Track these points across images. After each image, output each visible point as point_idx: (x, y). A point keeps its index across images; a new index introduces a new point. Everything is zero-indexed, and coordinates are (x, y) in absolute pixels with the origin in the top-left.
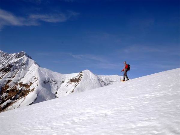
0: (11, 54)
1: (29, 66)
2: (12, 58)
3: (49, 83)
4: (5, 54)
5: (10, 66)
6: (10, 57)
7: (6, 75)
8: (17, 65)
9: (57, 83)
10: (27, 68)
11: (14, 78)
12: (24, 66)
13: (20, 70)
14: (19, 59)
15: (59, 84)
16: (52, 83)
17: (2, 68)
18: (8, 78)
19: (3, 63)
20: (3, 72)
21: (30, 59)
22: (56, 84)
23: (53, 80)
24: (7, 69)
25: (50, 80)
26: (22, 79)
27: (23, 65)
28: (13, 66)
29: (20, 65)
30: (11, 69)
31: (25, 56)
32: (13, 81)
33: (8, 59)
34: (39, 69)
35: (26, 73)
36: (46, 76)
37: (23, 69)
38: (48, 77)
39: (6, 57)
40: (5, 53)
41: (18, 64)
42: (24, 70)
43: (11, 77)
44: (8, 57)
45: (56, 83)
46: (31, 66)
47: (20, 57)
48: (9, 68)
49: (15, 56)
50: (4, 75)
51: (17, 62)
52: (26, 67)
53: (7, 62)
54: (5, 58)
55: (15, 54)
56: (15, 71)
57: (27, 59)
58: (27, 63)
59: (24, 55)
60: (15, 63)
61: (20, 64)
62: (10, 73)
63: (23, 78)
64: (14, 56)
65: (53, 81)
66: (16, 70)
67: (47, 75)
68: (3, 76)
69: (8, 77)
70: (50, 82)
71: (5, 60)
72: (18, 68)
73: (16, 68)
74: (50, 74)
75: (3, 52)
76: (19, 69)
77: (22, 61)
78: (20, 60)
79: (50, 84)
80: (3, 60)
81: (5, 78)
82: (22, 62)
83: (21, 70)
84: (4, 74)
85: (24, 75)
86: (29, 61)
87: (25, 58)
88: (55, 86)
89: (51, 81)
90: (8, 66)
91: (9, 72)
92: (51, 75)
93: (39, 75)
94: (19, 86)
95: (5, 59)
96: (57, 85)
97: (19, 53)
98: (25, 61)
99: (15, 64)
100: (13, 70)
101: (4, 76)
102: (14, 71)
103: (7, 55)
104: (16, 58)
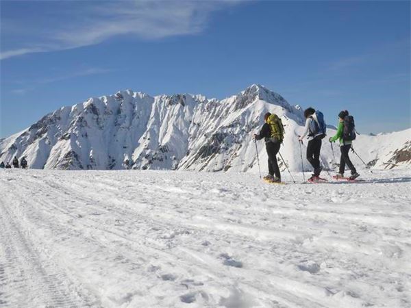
0: (225, 100)
2: (227, 111)
4: (211, 103)
5: (219, 137)
6: (222, 110)
7: (209, 165)
8: (236, 133)
11: (230, 169)
12: (255, 131)
13: (243, 144)
14: (243, 110)
17: (202, 146)
18: (214, 171)
19: (207, 131)
20: (203, 157)
24: (212, 146)
25: (327, 163)
27: (253, 127)
28: (226, 135)
29: (243, 130)
30: (222, 145)
31: (257, 97)
33: (218, 116)
37: (251, 142)
39: (212, 111)
40: (209, 101)
41: (238, 129)
43: (221, 169)
44: (217, 109)
47: (247, 105)
48: (216, 144)
50: (205, 166)
51: (236, 123)
53: (216, 126)
54: (211, 115)
55: (235, 97)
56: (231, 151)
57: (265, 106)
59: (255, 95)
60: (232, 126)
61: (244, 128)
62: (218, 158)
63: (252, 167)
64: (234, 103)
66: (234, 147)
68: (202, 169)
69: (216, 169)
70: (328, 170)
71: (212, 120)
72: (240, 140)
73: (234, 140)
75: (206, 98)
76: (242, 141)
77: (249, 115)
78: (244, 114)
80: (208, 120)
82: (250, 120)
83: (247, 145)
84: (204, 163)
85: (255, 159)
87: (257, 106)
89: (330, 166)
91: (217, 155)
95: (211, 118)
97: (243, 92)
98: (258, 114)
99: (230, 129)
100: (227, 149)
101: (205, 168)
102: (230, 149)
103: (216, 106)
104: (236, 109)
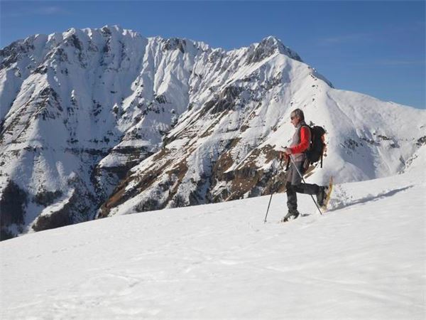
0: (233, 51)
1: (294, 85)
2: (236, 64)
3: (369, 145)
4: (217, 53)
5: (233, 91)
6: (230, 62)
7: (221, 122)
8: (254, 88)
9: (399, 147)
10: (287, 93)
11: (247, 130)
12: (278, 89)
13: (263, 102)
14: (258, 65)
15: (406, 147)
16: (379, 144)
17: (208, 101)
18: (228, 131)
19: (212, 85)
20: (212, 113)
21: (295, 63)
22: (396, 149)
23: (384, 134)
24: (225, 101)
25: (369, 134)
26: (272, 135)
27: (274, 84)
28: (241, 89)
29: (262, 87)
30: (237, 101)
31: (277, 51)
32: (243, 142)
33: (224, 69)
34: (329, 96)
35: (284, 112)
36: (355, 117)
37: (273, 101)
38: (364, 121)
39: (218, 62)
40: (214, 50)
41: (256, 84)
42: (277, 101)
43: (237, 129)
44: (224, 60)
45: (393, 146)
46: (299, 86)
47: (262, 58)
48: (229, 99)
49: (246, 57)
50: (215, 124)
51: (254, 78)
52: (283, 89)
53: (224, 80)
54: (215, 66)
55: (246, 49)
56: (248, 109)
57: (287, 61)
58: (285, 78)
59: (273, 48)
60: (248, 80)
61: (263, 84)
62: (233, 115)
63: (275, 130)
64: (244, 55)
65: (385, 138)
66: (251, 105)
67: (358, 115)
68: (212, 126)
69: (230, 128)
70: (373, 142)
71: (217, 73)
72: (259, 97)
73: (251, 96)
74: (371, 112)
75: (210, 47)
76: (261, 99)
77: (268, 70)
78: (263, 68)
79: (369, 150)
80: (212, 72)
81: (220, 131)
82: (269, 76)
83: (268, 104)
84: (215, 120)
85: (278, 121)
86: (294, 70)
87: (278, 61)
88: (389, 156)
89: (375, 138)
90: (226, 92)
91: (230, 112)
92: (373, 115)
93: (331, 116)
94: (262, 157)
95: (216, 70)
96: (397, 153)
97: (256, 45)
98: (279, 70)
99: (246, 84)
100: (243, 106)
101: (217, 126)
102: (246, 106)
103: (222, 57)
104: (249, 62)
